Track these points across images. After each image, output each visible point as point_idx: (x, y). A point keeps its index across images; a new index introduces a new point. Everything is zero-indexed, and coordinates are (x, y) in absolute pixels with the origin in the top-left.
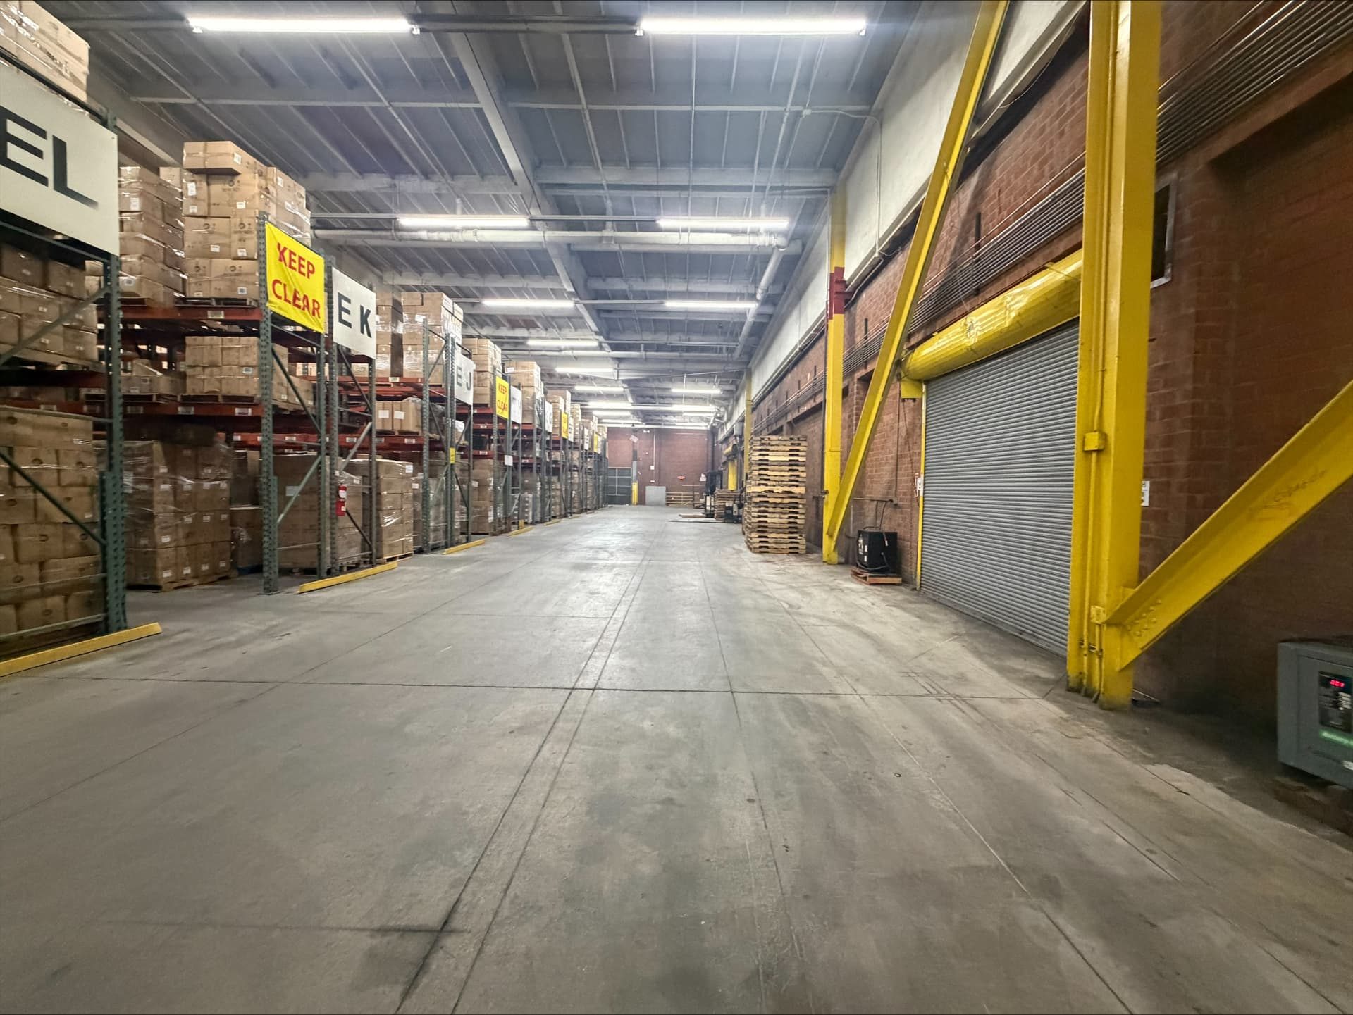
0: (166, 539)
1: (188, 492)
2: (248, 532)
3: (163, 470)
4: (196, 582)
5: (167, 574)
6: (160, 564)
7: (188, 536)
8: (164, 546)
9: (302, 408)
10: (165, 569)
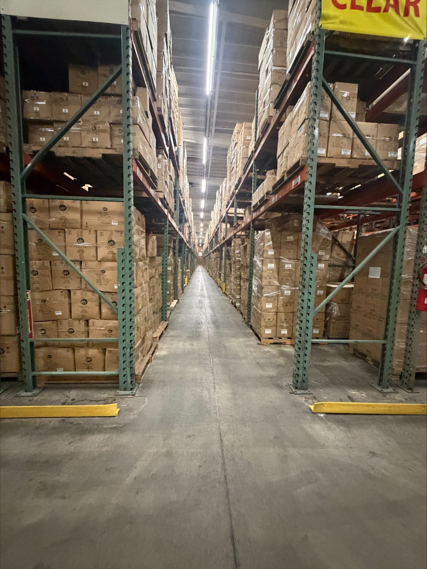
0: (269, 306)
1: (289, 270)
2: (339, 308)
3: (271, 253)
4: (288, 342)
5: (268, 332)
6: (263, 324)
7: (285, 305)
8: (267, 310)
9: (373, 162)
10: (267, 327)
